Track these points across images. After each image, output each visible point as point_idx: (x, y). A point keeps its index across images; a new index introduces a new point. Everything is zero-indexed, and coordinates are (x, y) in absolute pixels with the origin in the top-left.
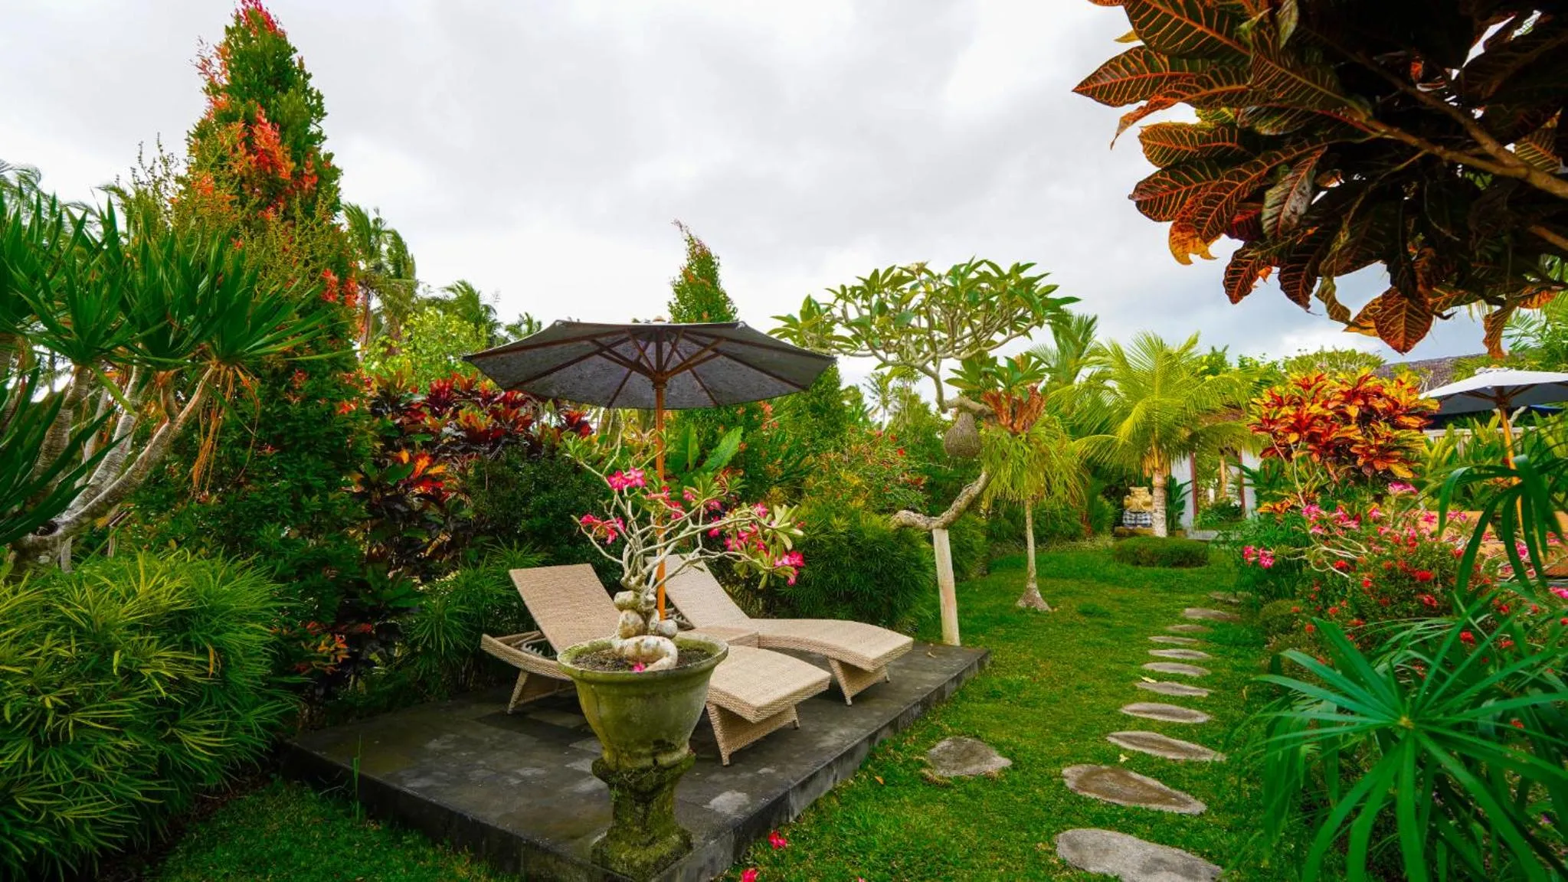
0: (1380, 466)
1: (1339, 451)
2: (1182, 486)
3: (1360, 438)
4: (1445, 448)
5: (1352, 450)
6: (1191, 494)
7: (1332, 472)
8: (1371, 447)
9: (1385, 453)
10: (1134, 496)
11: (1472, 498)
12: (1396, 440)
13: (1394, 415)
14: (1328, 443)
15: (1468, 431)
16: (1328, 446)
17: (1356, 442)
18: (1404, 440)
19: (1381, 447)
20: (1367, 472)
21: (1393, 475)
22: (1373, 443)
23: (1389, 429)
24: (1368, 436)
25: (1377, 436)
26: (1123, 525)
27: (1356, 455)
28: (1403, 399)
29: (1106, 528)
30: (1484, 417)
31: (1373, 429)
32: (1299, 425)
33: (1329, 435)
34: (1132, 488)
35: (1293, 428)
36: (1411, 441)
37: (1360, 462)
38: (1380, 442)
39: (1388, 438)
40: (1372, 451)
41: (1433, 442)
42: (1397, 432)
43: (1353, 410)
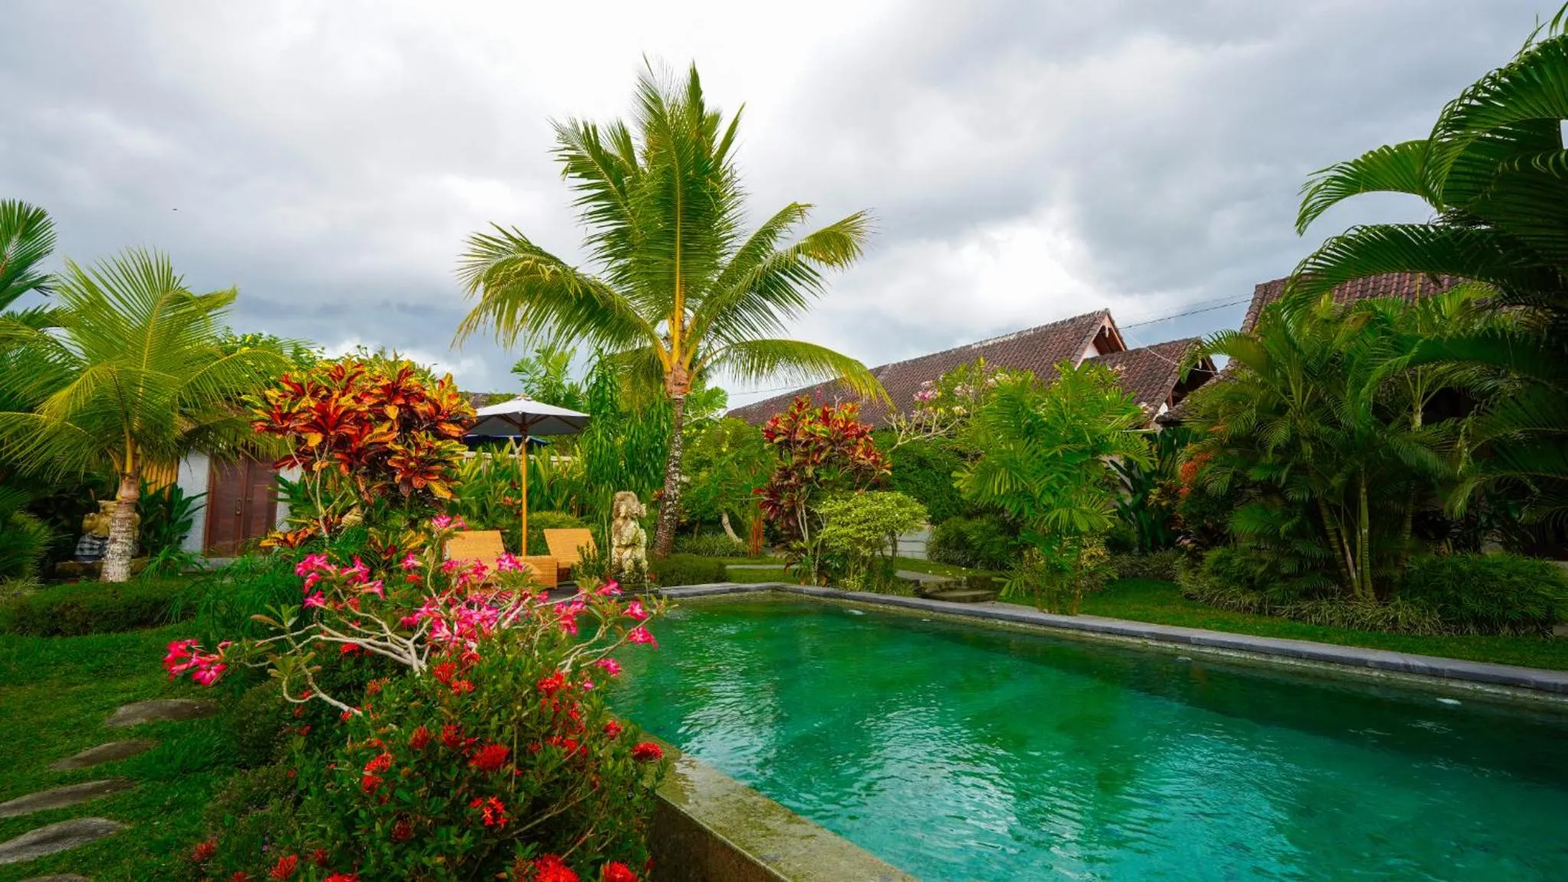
0: (417, 483)
1: (376, 462)
2: (190, 499)
3: (399, 448)
4: (474, 469)
5: (390, 463)
6: (203, 510)
7: (362, 488)
8: (411, 459)
9: (425, 468)
10: (106, 514)
11: (487, 515)
12: (438, 451)
13: (434, 423)
14: (360, 450)
15: (489, 455)
16: (359, 453)
17: (395, 452)
18: (445, 451)
19: (422, 460)
20: (404, 490)
21: (432, 495)
22: (413, 454)
23: (430, 438)
24: (409, 446)
25: (417, 445)
26: (75, 558)
27: (393, 468)
28: (445, 402)
29: (29, 568)
30: (501, 442)
31: (414, 438)
32: (323, 422)
33: (360, 438)
34: (103, 502)
35: (314, 426)
36: (453, 453)
37: (398, 478)
38: (421, 454)
39: (430, 448)
40: (412, 464)
41: (468, 461)
42: (439, 443)
43: (392, 411)
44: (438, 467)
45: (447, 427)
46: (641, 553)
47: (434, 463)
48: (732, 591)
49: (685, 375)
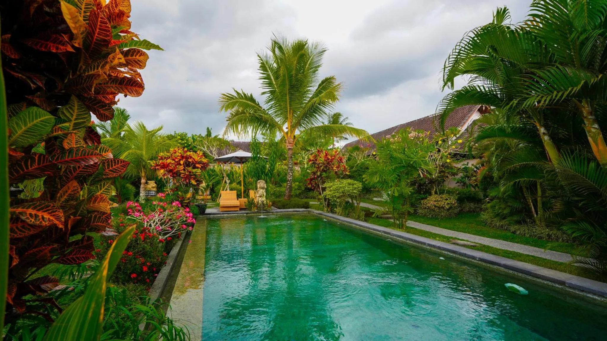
0: (188, 181)
5: (181, 176)
8: (185, 175)
10: (149, 184)
13: (195, 164)
17: (182, 173)
22: (186, 173)
23: (191, 169)
28: (197, 158)
31: (187, 169)
33: (175, 170)
34: (148, 181)
35: (162, 168)
39: (191, 171)
42: (194, 170)
43: (182, 162)
44: (192, 177)
45: (197, 165)
46: (264, 199)
47: (191, 175)
48: (294, 211)
49: (292, 140)
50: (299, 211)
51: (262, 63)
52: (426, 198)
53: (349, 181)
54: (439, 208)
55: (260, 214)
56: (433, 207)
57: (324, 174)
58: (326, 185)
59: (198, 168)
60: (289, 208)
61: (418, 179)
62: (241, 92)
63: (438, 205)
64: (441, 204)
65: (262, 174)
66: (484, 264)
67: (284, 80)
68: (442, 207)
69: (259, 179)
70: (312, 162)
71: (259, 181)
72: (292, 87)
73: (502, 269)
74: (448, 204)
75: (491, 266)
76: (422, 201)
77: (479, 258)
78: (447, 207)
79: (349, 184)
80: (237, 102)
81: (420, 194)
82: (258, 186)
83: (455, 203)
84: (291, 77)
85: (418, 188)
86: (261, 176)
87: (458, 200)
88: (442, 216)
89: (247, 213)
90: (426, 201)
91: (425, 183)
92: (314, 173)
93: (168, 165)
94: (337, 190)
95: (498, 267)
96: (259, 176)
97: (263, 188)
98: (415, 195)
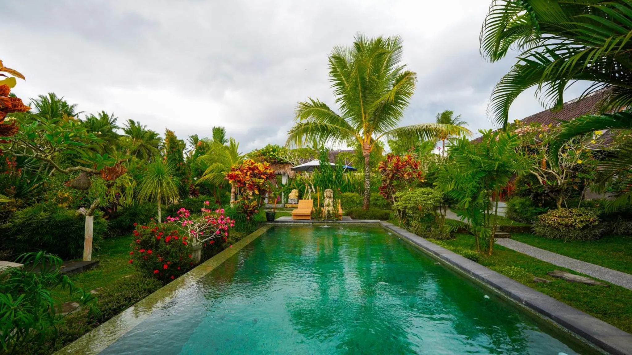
43: (249, 173)
44: (256, 186)
46: (331, 208)
50: (368, 223)
51: (333, 68)
52: (546, 213)
53: (424, 190)
54: (566, 226)
55: (324, 224)
56: (556, 225)
57: (395, 183)
58: (397, 194)
59: (262, 178)
60: (365, 219)
61: (534, 187)
62: (316, 101)
63: (563, 223)
64: (569, 221)
65: (329, 183)
66: (533, 311)
67: (356, 83)
68: (571, 225)
69: (326, 188)
70: (382, 169)
71: (326, 190)
72: (364, 89)
73: (555, 323)
74: (582, 221)
75: (541, 316)
76: (539, 216)
77: (526, 302)
78: (580, 225)
79: (424, 194)
80: (313, 110)
81: (538, 206)
82: (325, 195)
83: (595, 221)
84: (363, 79)
85: (534, 200)
86: (328, 185)
87: (600, 217)
88: (571, 237)
89: (313, 223)
90: (545, 215)
91: (544, 192)
92: (385, 181)
93: (237, 176)
94: (408, 200)
95: (549, 319)
96: (326, 185)
97: (330, 198)
98: (531, 209)
